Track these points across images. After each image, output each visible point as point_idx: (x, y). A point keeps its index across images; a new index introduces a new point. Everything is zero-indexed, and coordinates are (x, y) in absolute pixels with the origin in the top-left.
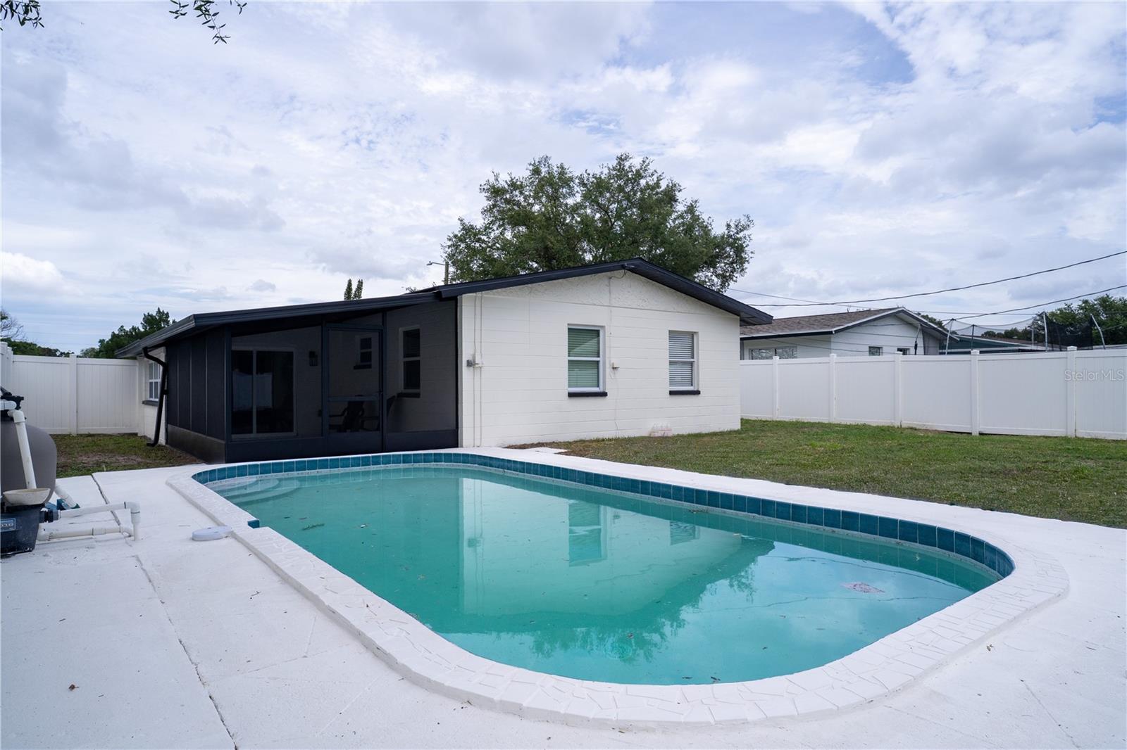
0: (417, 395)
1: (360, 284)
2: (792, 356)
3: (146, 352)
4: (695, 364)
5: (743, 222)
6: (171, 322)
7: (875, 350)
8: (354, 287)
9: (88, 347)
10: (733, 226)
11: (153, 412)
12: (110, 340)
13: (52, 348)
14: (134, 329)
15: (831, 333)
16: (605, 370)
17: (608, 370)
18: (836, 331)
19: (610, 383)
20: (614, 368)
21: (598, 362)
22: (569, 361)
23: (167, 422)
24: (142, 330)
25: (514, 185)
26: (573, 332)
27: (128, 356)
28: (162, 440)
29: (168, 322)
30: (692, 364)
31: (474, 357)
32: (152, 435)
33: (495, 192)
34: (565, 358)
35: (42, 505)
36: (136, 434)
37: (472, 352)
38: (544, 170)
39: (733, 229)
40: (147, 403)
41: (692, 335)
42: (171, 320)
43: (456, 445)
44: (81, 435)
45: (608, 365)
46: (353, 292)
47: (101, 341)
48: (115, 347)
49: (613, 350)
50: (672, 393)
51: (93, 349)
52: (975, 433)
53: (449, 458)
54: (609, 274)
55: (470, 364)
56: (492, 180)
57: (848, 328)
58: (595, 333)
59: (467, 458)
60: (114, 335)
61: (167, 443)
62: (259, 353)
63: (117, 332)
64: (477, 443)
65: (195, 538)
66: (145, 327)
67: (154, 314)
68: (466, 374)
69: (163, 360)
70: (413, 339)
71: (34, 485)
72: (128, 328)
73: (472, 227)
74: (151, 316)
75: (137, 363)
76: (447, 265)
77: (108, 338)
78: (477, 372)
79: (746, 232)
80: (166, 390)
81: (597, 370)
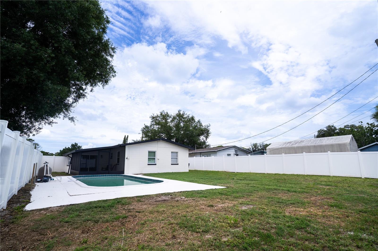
0: (119, 164)
1: (128, 136)
2: (210, 156)
3: (68, 155)
4: (178, 158)
5: (208, 125)
6: (78, 146)
7: (229, 155)
8: (126, 137)
9: (57, 152)
10: (206, 126)
11: (68, 167)
12: (63, 150)
13: (47, 152)
14: (69, 147)
15: (215, 151)
16: (156, 160)
17: (157, 160)
18: (217, 151)
19: (157, 162)
20: (158, 159)
21: (155, 158)
22: (148, 158)
23: (71, 169)
24: (71, 148)
25: (158, 116)
26: (149, 152)
27: (65, 156)
28: (69, 173)
29: (77, 146)
30: (177, 158)
31: (128, 157)
32: (67, 172)
33: (153, 118)
34: (147, 157)
35: (50, 176)
36: (65, 172)
37: (127, 156)
38: (163, 114)
39: (206, 127)
40: (68, 166)
41: (177, 153)
42: (78, 145)
43: (124, 174)
44: (54, 172)
45: (157, 159)
46: (126, 138)
47: (60, 150)
48: (63, 153)
49: (158, 156)
50: (172, 164)
51: (58, 152)
52: (266, 173)
53: (122, 175)
54: (158, 141)
55: (127, 158)
56: (152, 115)
57: (221, 150)
58: (154, 153)
59: (125, 176)
60: (64, 149)
61: (70, 173)
62: (91, 156)
63: (64, 148)
64: (128, 173)
65: (68, 181)
66: (71, 147)
67: (74, 144)
68: (126, 160)
69: (71, 157)
70: (119, 153)
71: (49, 174)
72: (67, 147)
73: (147, 126)
74: (73, 144)
75: (67, 157)
76: (143, 134)
77: (62, 150)
78: (128, 160)
79: (209, 127)
80: (71, 163)
81: (155, 160)
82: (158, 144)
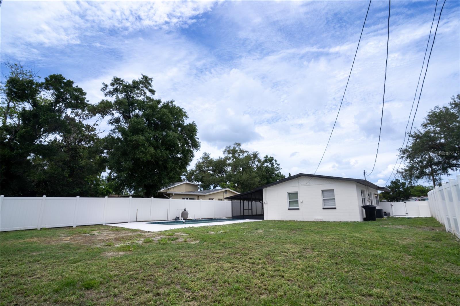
19: (300, 206)
26: (289, 194)
30: (334, 199)
34: (288, 200)
37: (265, 200)
41: (333, 190)
45: (300, 201)
49: (301, 198)
50: (324, 208)
54: (298, 178)
78: (266, 205)
81: (298, 203)
82: (299, 182)
